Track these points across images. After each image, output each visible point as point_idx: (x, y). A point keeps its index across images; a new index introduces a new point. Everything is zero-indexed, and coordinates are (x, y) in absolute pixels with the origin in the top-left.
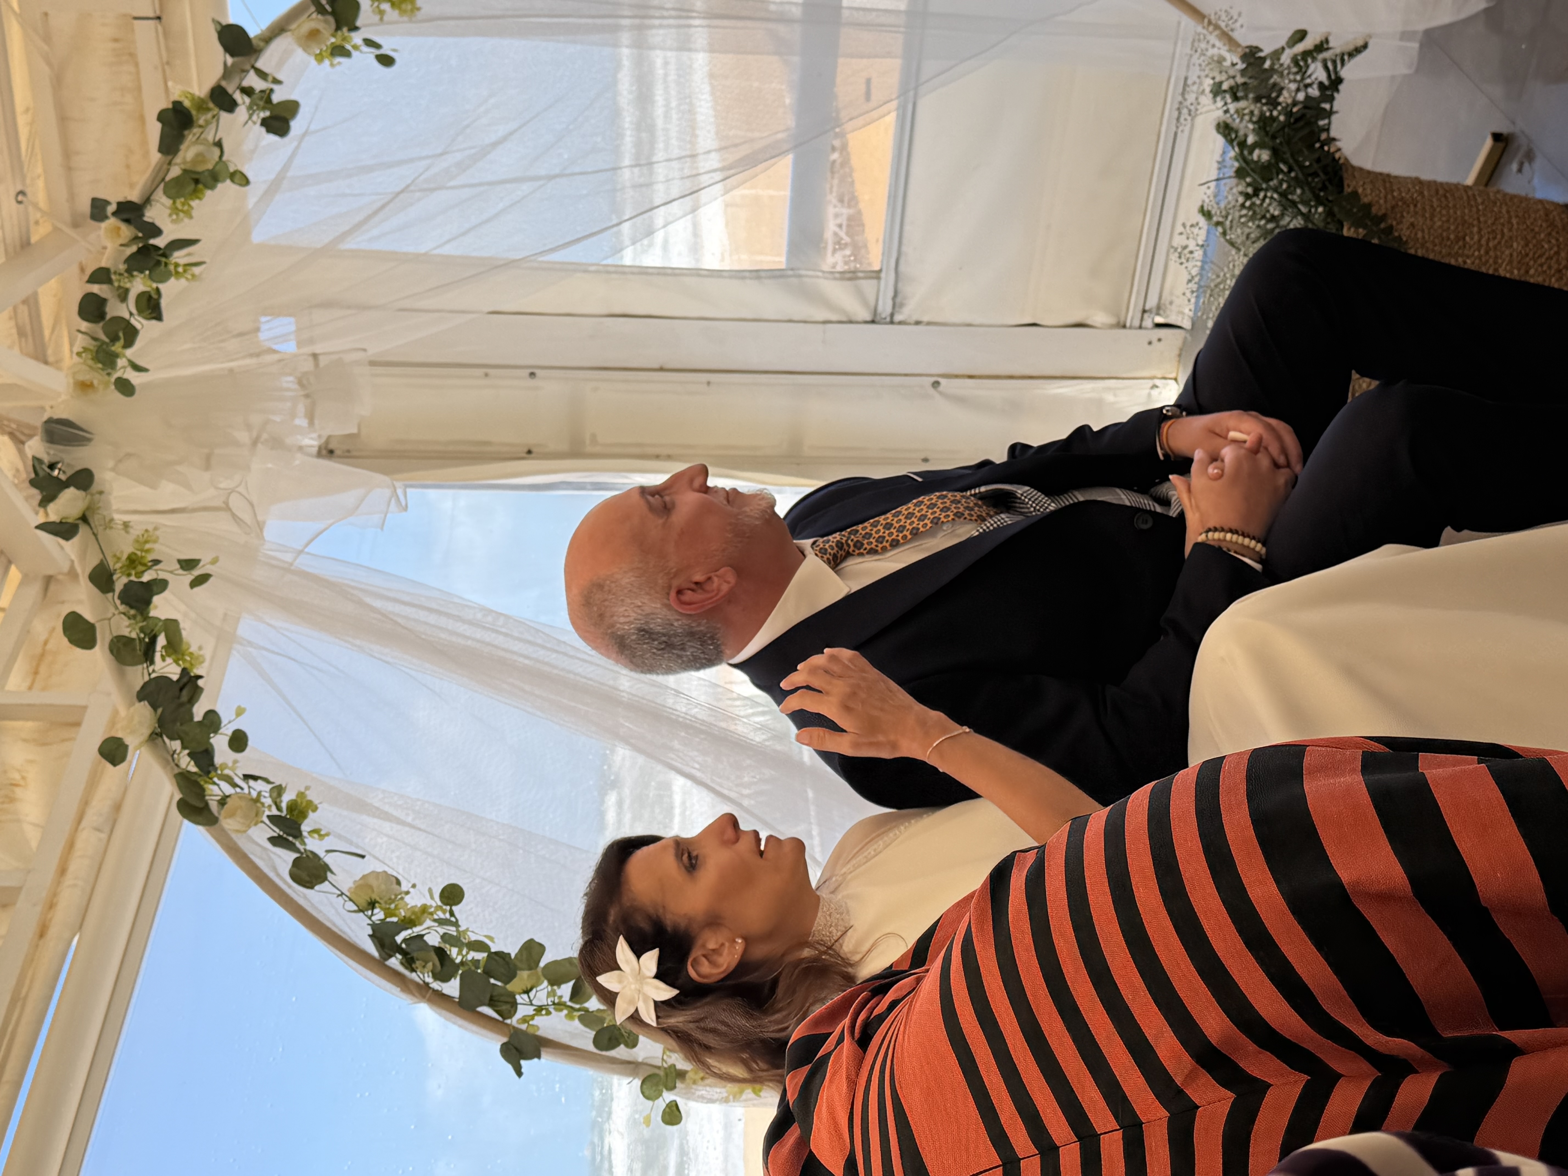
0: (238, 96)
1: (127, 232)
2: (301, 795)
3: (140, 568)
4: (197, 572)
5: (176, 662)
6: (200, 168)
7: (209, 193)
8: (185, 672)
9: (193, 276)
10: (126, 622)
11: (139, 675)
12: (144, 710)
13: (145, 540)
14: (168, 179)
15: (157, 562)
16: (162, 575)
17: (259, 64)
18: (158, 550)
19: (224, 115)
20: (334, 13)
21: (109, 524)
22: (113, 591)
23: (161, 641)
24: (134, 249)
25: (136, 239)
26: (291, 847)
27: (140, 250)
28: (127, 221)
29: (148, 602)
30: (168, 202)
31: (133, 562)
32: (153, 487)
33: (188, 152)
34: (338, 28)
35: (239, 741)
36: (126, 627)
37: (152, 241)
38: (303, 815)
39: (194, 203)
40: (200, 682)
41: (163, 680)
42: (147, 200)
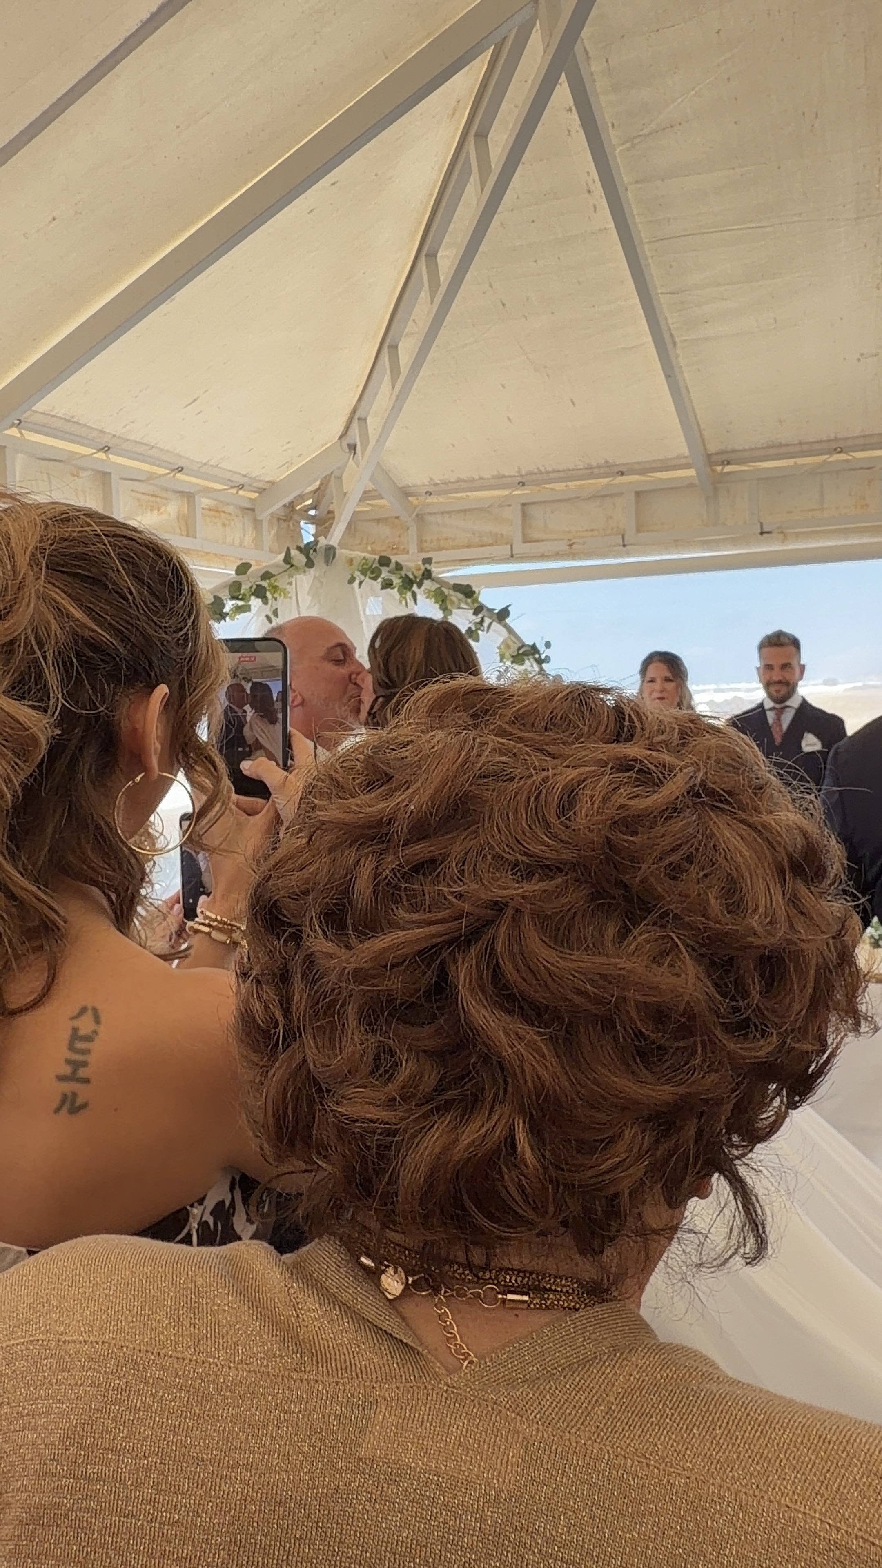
0: (480, 615)
1: (419, 574)
3: (273, 591)
4: (272, 617)
5: (231, 610)
6: (448, 602)
7: (437, 606)
9: (401, 602)
10: (248, 587)
13: (285, 593)
14: (443, 589)
15: (276, 599)
16: (270, 602)
17: (494, 623)
18: (281, 599)
19: (472, 611)
20: (518, 654)
21: (291, 576)
22: (262, 580)
23: (240, 603)
24: (411, 577)
25: (415, 577)
27: (410, 580)
28: (423, 575)
29: (257, 597)
30: (433, 589)
31: (275, 588)
32: (308, 593)
33: (455, 596)
34: (513, 657)
36: (245, 588)
37: (415, 586)
39: (433, 600)
42: (433, 580)
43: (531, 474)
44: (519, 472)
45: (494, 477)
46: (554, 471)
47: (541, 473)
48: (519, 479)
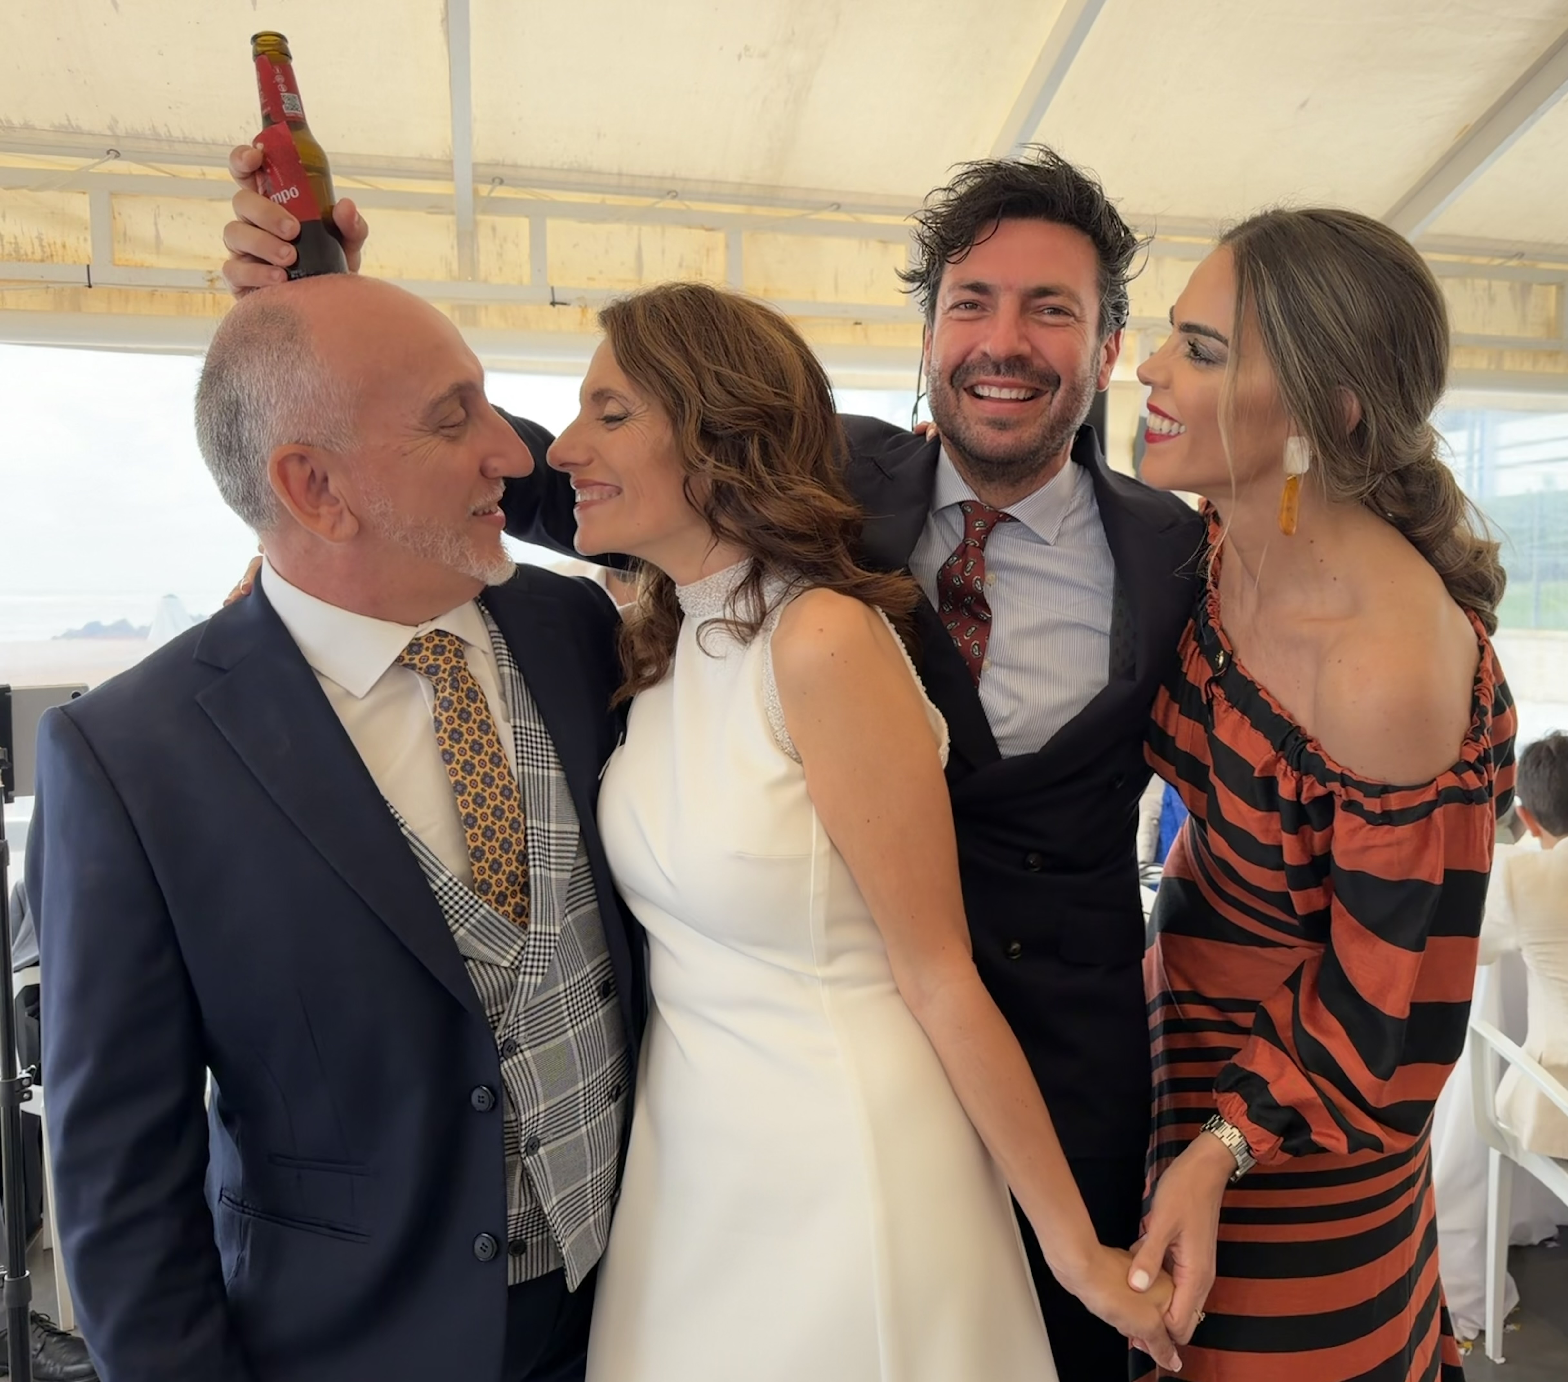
43: (137, 136)
44: (110, 128)
45: (58, 130)
46: (185, 141)
47: (158, 139)
48: (112, 144)
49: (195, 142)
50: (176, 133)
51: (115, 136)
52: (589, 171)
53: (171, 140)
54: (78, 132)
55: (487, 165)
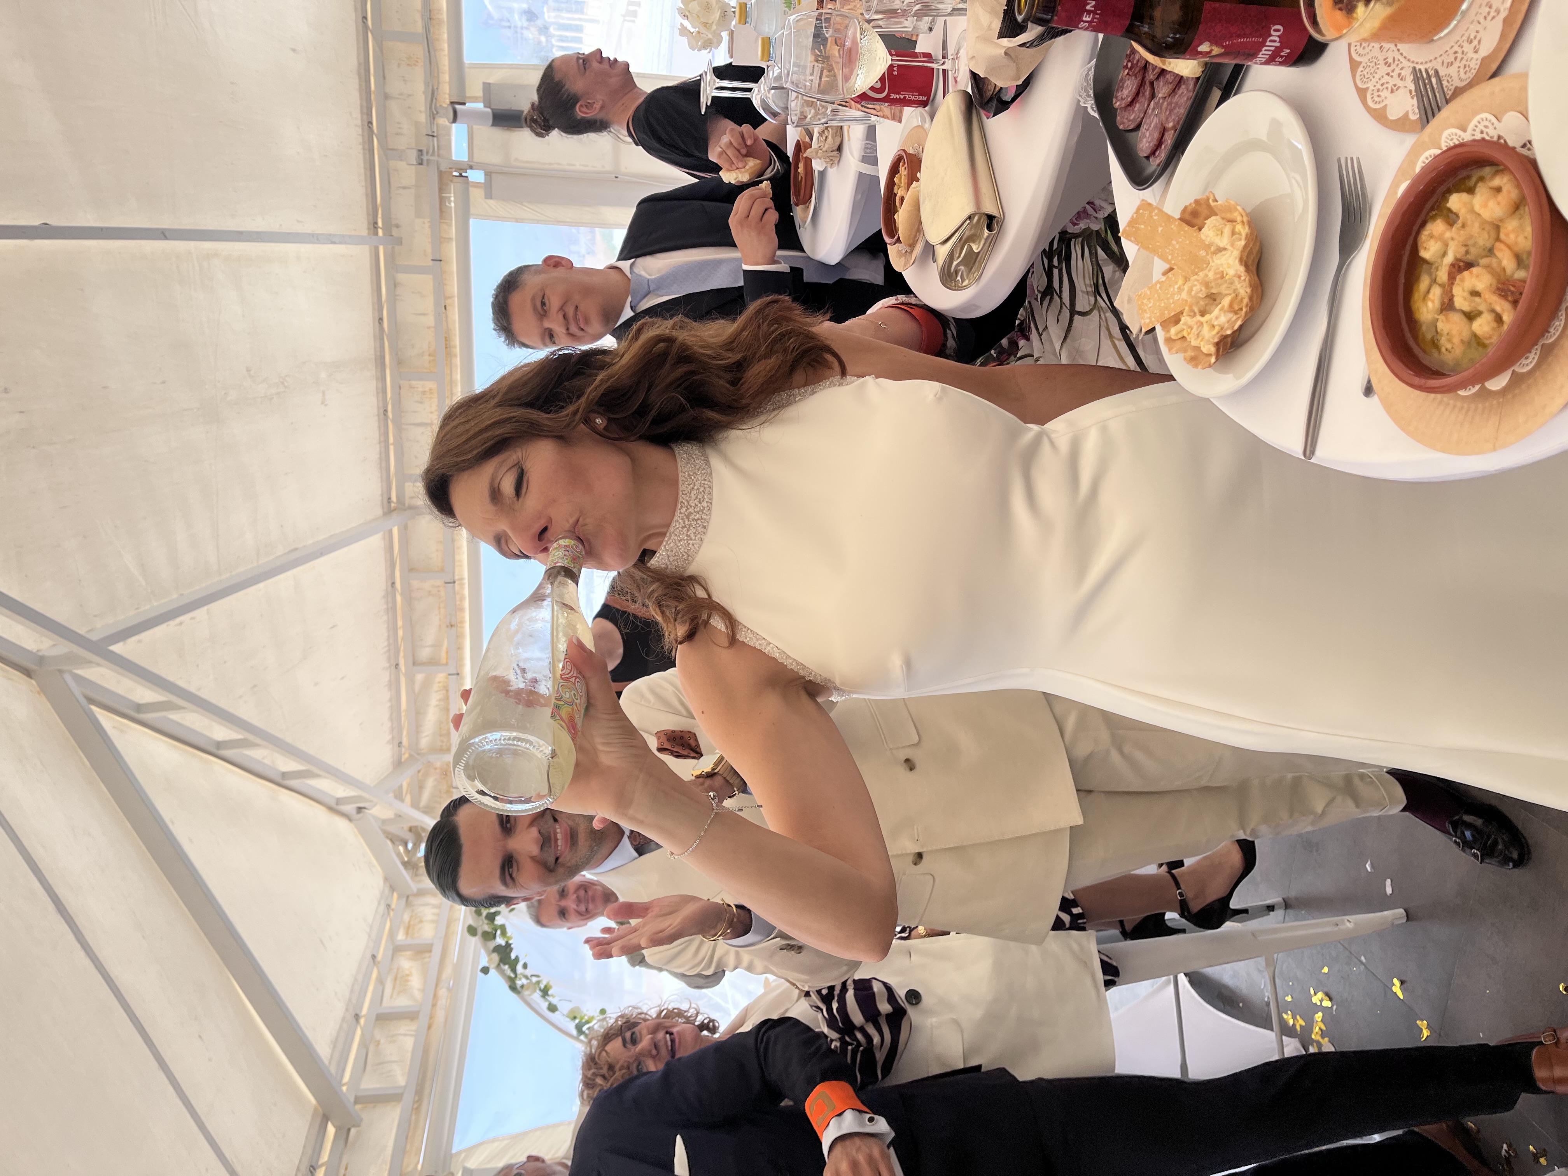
2: (548, 983)
8: (507, 942)
11: (492, 945)
12: (496, 957)
26: (547, 1000)
35: (525, 966)
38: (548, 990)
40: (512, 946)
41: (500, 946)
43: (389, 659)
44: (388, 670)
45: (389, 689)
47: (389, 650)
48: (392, 668)
49: (389, 636)
50: (386, 643)
51: (390, 667)
52: (380, 458)
53: (389, 645)
54: (390, 681)
55: (383, 508)
